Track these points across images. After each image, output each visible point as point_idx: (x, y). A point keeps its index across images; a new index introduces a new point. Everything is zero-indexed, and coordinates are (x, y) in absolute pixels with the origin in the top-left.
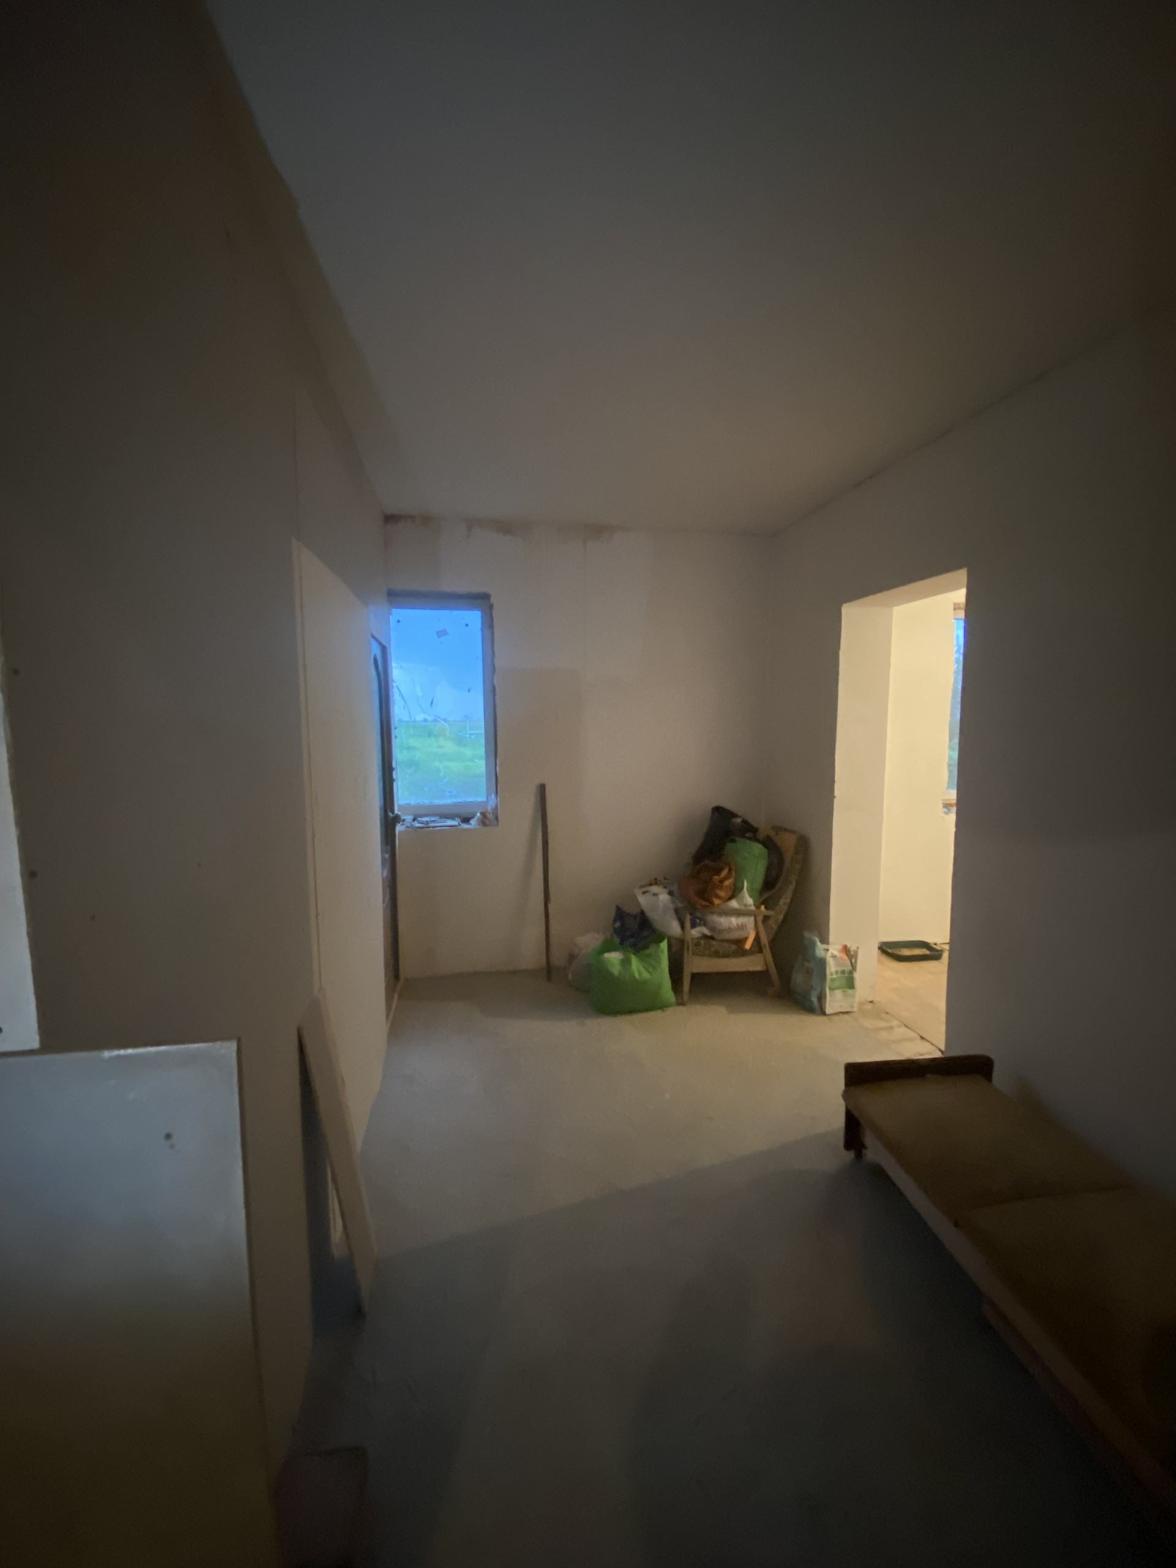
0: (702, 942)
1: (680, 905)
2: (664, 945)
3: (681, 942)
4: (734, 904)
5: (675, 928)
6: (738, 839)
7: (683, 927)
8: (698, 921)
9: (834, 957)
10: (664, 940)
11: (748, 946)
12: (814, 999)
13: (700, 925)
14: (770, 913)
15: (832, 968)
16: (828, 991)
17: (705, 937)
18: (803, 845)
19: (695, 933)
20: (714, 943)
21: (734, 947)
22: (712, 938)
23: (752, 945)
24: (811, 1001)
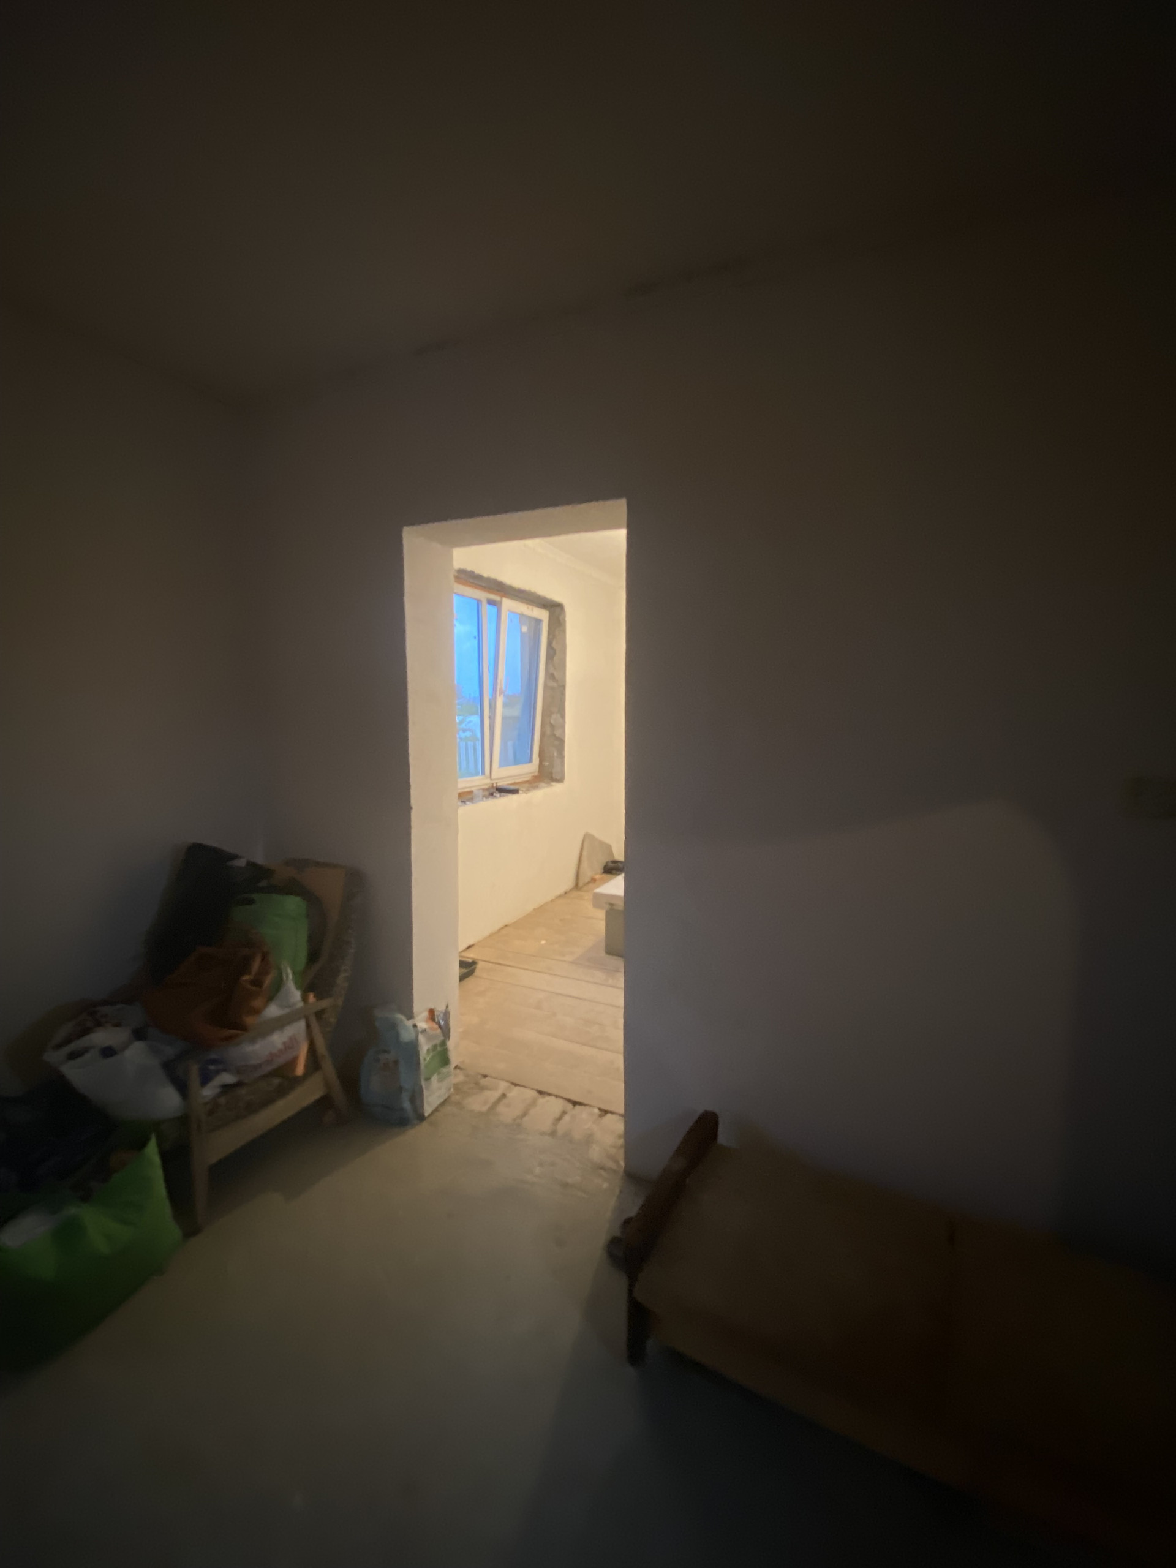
0: (222, 1100)
1: (170, 1051)
2: (152, 1150)
3: (183, 1121)
4: (273, 1011)
5: (168, 1100)
6: (255, 896)
7: (182, 1088)
8: (212, 1067)
9: (424, 1031)
10: (148, 1140)
11: (300, 1070)
12: (407, 1105)
13: (218, 1072)
14: (325, 1003)
15: (424, 1046)
16: (423, 1083)
17: (226, 1088)
19: (209, 1092)
20: (243, 1091)
21: (276, 1081)
22: (239, 1084)
23: (306, 1066)
24: (402, 1109)
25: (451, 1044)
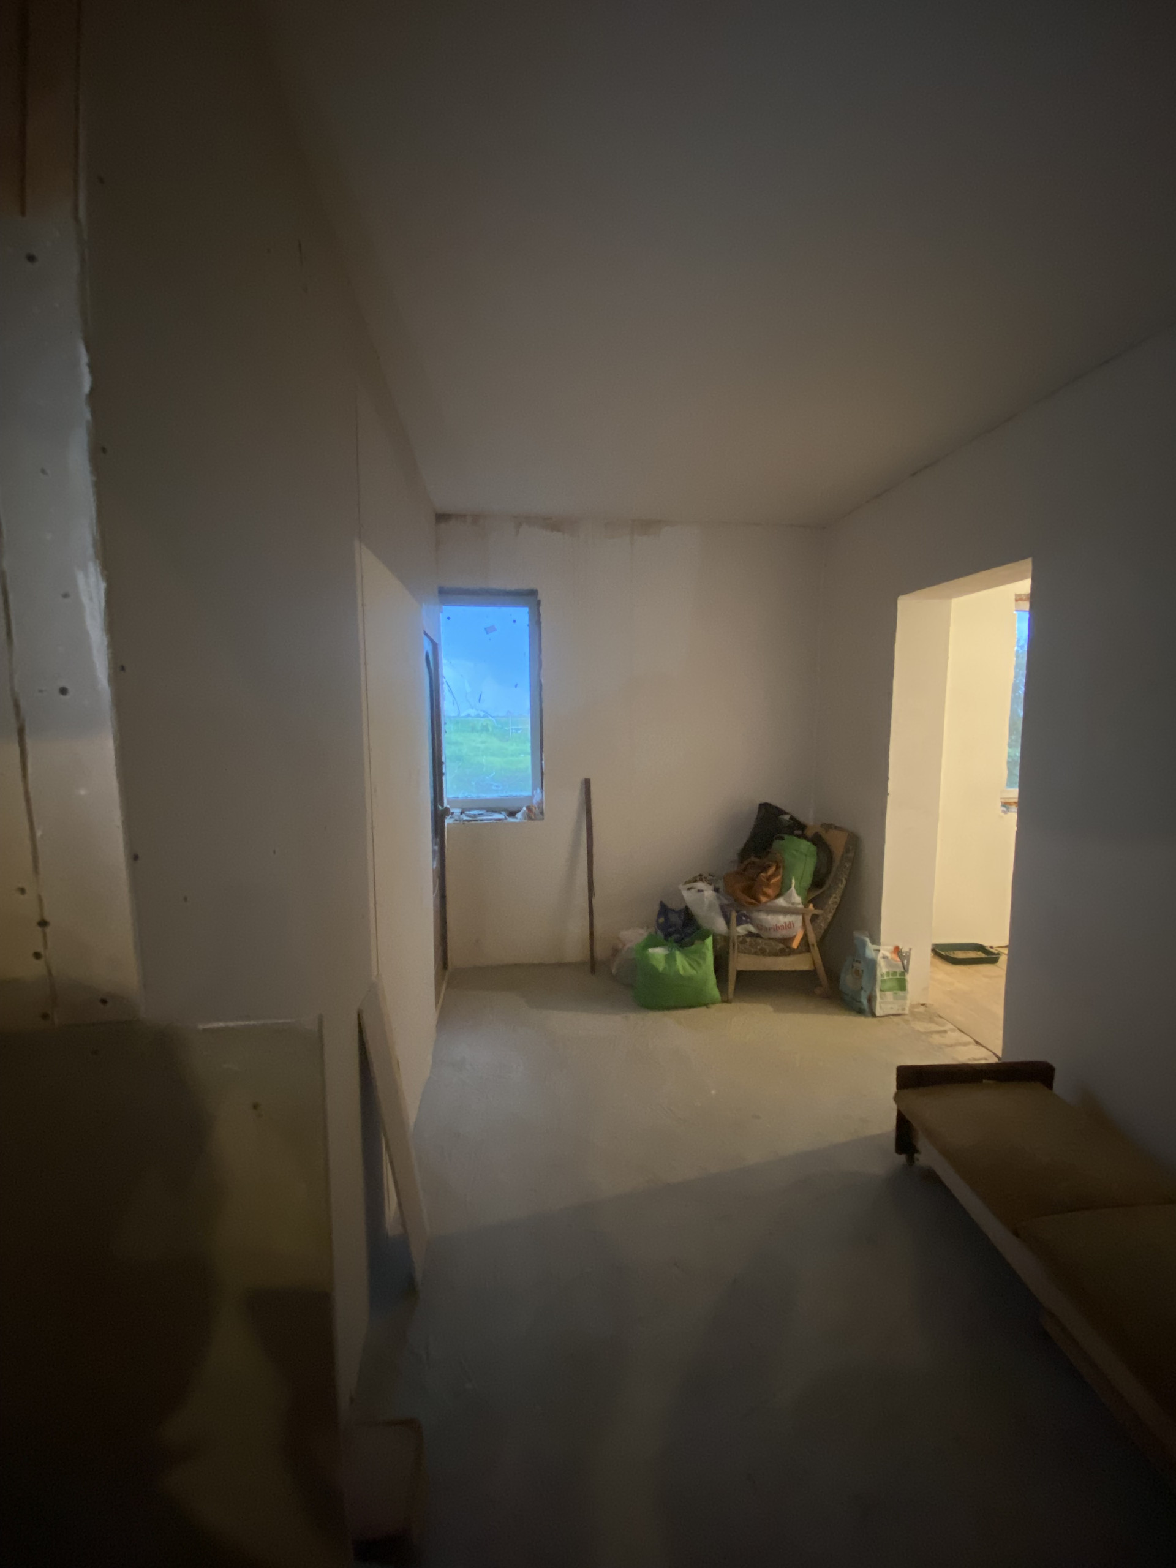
0: (748, 939)
1: (726, 902)
2: (709, 941)
3: (727, 939)
4: (781, 902)
5: (720, 925)
6: (786, 836)
7: (728, 922)
8: (744, 918)
9: (884, 957)
10: (708, 937)
11: (795, 944)
12: (865, 1002)
13: (747, 923)
14: (817, 912)
15: (883, 969)
16: (878, 994)
17: (750, 934)
18: (854, 842)
19: (741, 930)
20: (759, 940)
21: (781, 946)
22: (758, 936)
23: (800, 944)
24: (860, 1002)
25: (908, 977)
